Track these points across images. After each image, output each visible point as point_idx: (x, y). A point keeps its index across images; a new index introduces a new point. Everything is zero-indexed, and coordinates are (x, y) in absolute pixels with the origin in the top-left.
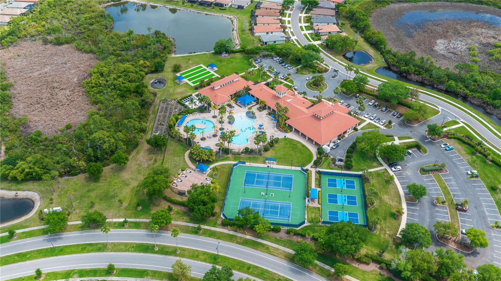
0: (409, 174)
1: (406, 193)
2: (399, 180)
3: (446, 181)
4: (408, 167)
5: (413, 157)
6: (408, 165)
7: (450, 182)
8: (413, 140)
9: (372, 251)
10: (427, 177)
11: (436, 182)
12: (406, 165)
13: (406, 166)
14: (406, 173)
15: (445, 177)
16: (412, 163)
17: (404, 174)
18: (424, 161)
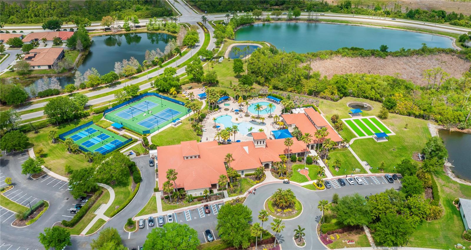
0: (57, 192)
1: (47, 176)
2: (63, 181)
3: (10, 212)
4: (64, 199)
5: (66, 213)
6: (66, 201)
7: (4, 215)
8: (84, 233)
9: (44, 131)
10: (35, 202)
11: (22, 204)
12: (68, 199)
13: (66, 198)
14: (60, 192)
15: (13, 216)
16: (63, 205)
17: (62, 190)
18: (50, 218)
